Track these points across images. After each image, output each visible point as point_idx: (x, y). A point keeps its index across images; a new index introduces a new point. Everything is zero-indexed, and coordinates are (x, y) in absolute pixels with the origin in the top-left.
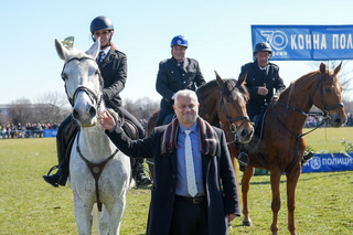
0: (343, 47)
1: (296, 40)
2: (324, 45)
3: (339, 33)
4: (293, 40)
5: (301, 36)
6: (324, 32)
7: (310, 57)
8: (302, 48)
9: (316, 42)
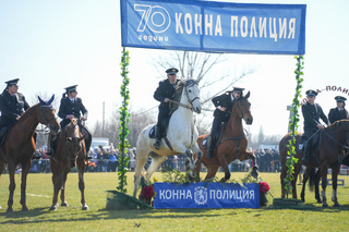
0: (244, 35)
1: (182, 21)
2: (219, 30)
3: (240, 14)
4: (178, 21)
5: (188, 15)
6: (220, 12)
7: (198, 45)
8: (189, 32)
9: (208, 25)
